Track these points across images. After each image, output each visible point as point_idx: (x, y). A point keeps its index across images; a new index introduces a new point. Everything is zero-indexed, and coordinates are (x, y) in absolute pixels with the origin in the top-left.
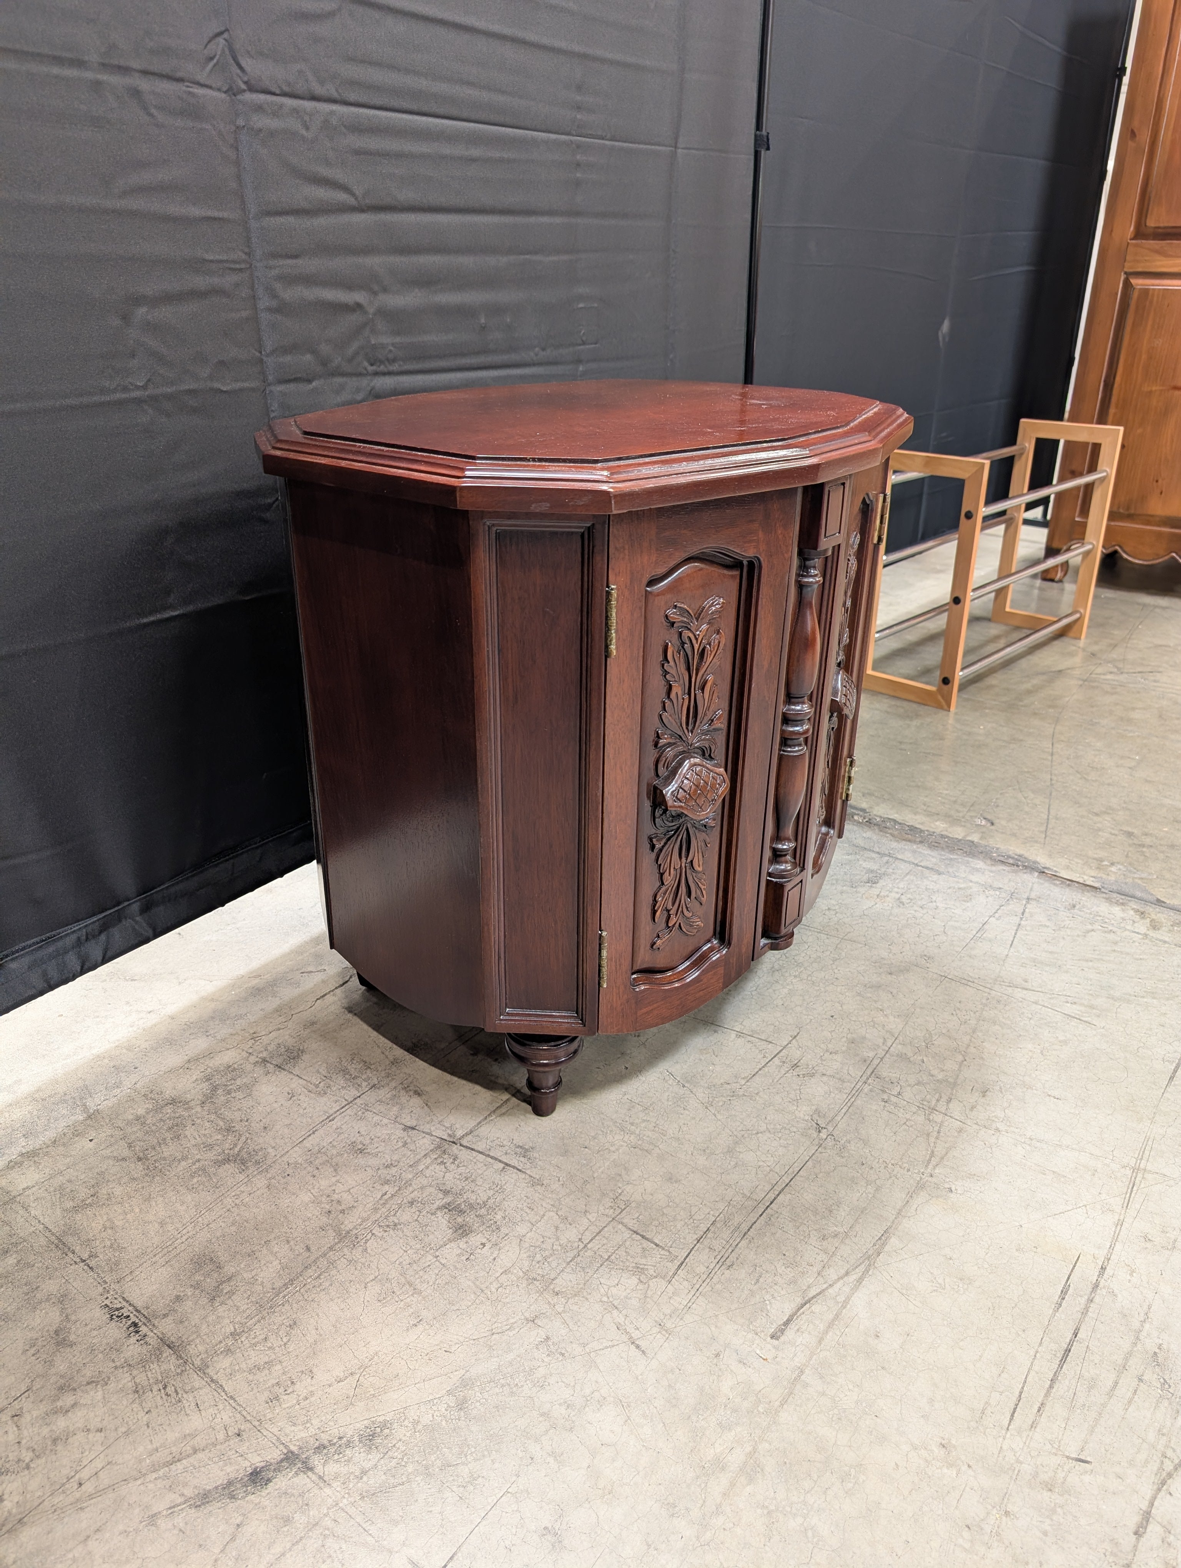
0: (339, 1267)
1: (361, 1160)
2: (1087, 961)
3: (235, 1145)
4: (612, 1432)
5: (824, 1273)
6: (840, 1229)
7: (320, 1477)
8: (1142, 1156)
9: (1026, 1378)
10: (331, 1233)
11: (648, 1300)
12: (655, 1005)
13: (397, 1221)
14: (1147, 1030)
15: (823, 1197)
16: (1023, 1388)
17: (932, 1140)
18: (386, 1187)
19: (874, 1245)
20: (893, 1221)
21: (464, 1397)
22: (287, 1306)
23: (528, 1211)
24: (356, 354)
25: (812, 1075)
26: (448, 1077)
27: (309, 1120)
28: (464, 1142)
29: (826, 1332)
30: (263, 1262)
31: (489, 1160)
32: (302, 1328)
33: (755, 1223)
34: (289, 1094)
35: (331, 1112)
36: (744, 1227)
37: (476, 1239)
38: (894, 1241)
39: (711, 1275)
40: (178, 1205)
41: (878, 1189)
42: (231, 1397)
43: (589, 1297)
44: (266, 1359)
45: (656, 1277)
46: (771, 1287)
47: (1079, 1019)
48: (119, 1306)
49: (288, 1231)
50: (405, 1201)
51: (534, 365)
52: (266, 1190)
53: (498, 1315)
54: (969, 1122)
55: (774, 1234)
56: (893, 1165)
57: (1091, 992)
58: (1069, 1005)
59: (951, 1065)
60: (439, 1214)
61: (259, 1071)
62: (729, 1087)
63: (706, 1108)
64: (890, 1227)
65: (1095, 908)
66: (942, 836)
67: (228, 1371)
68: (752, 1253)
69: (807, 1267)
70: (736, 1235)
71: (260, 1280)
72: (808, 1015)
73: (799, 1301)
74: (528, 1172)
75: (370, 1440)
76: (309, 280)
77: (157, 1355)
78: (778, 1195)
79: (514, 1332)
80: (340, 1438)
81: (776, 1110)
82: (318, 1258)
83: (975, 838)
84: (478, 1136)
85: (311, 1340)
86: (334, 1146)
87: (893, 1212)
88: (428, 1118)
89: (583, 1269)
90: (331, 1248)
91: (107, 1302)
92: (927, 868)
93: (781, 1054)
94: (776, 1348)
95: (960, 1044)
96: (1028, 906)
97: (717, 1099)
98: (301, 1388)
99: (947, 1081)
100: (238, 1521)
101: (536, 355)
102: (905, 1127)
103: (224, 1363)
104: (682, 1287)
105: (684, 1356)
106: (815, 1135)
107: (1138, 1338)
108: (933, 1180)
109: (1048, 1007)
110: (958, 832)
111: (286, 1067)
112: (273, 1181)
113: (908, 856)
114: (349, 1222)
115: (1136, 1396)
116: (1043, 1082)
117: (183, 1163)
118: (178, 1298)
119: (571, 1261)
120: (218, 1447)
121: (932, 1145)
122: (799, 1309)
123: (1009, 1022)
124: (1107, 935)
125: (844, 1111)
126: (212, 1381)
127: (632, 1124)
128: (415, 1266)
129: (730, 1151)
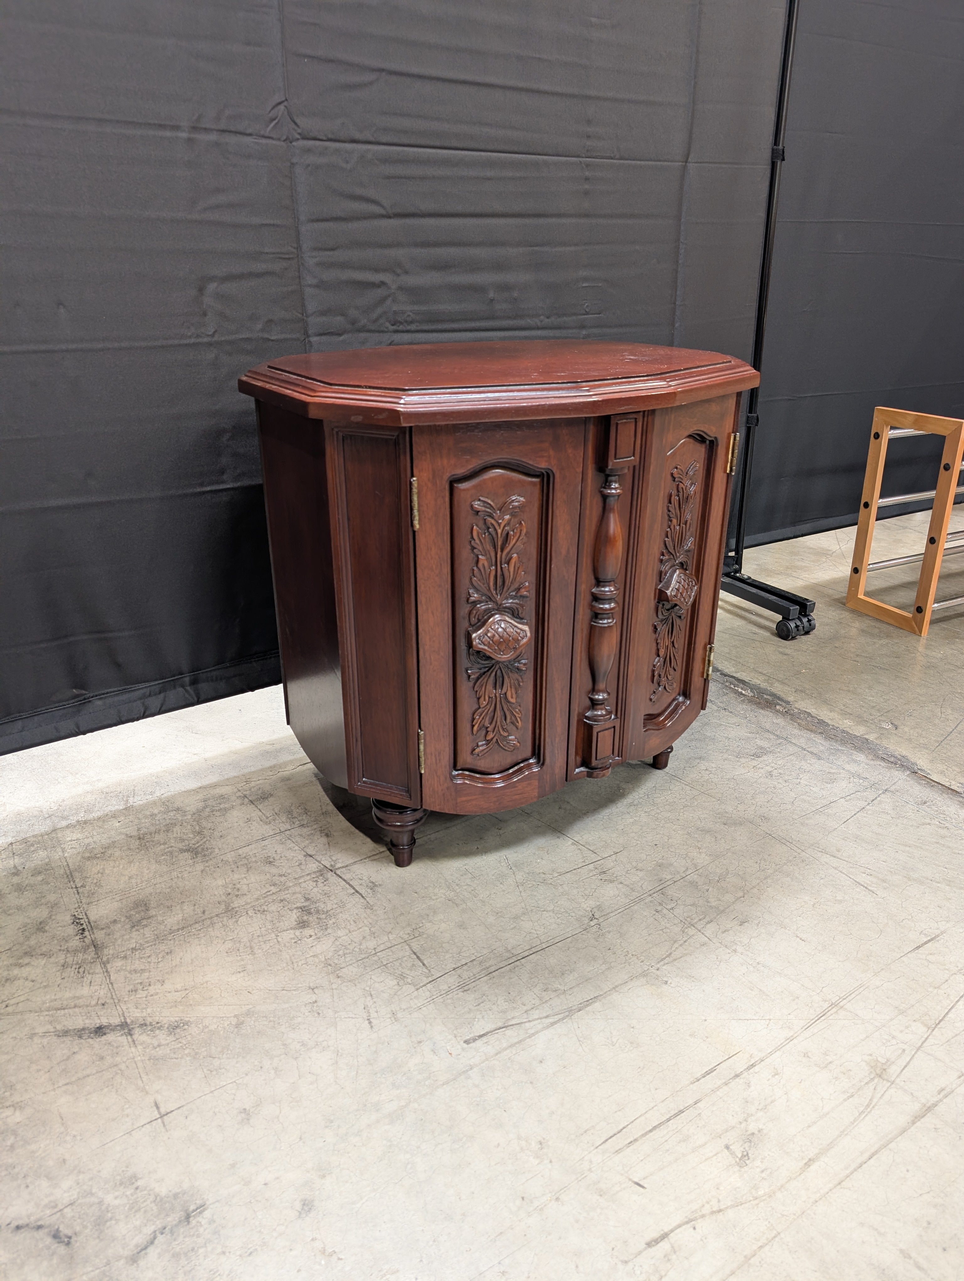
0: (215, 927)
1: (267, 868)
2: (906, 846)
3: (198, 842)
4: (321, 1067)
5: (530, 1012)
6: (562, 988)
7: (134, 1041)
8: (847, 997)
9: (635, 1120)
10: (223, 906)
11: (396, 996)
12: (474, 797)
13: (266, 909)
14: (923, 907)
15: (564, 964)
16: (628, 1125)
17: (676, 945)
18: (272, 888)
19: (581, 1004)
20: (606, 992)
21: (243, 1021)
22: (172, 942)
23: (352, 923)
24: (380, 317)
25: (611, 881)
26: (353, 829)
27: (250, 837)
28: (338, 872)
29: (506, 1049)
30: (174, 913)
31: (347, 886)
32: (173, 956)
33: (502, 968)
34: (248, 819)
35: (267, 835)
36: (493, 969)
37: (307, 932)
38: (597, 1005)
39: (448, 993)
40: (145, 869)
41: (610, 968)
42: (112, 984)
43: (357, 984)
44: (143, 968)
45: (410, 984)
46: (486, 1011)
47: (866, 888)
48: (81, 917)
49: (199, 899)
50: (279, 899)
51: (538, 328)
52: (200, 873)
53: (293, 980)
54: (715, 940)
55: (510, 978)
56: (632, 955)
57: (891, 870)
58: (864, 875)
59: (729, 898)
60: (295, 911)
61: (239, 801)
62: (543, 876)
63: (518, 886)
64: (601, 995)
65: (945, 808)
66: (843, 731)
67: (119, 968)
68: (487, 986)
69: (521, 1005)
70: (483, 972)
71: (166, 922)
72: (637, 840)
73: (500, 1024)
74: (368, 899)
75: (174, 1029)
76: (343, 266)
77: (85, 949)
78: (531, 954)
79: (297, 992)
80: (158, 1023)
81: (568, 899)
82: (206, 919)
83: (871, 737)
84: (349, 870)
85: (174, 964)
86: (256, 856)
87: (610, 986)
88: (325, 852)
89: (365, 966)
90: (217, 915)
91: (76, 914)
92: (812, 753)
93: (598, 863)
94: (463, 1049)
95: (748, 884)
96: (883, 796)
97: (529, 882)
98: (152, 989)
99: (717, 908)
100: (75, 1051)
101: (541, 321)
102: (661, 932)
103: (119, 963)
104: (424, 995)
105: (397, 1036)
106: (586, 921)
107: (746, 1120)
108: (658, 973)
109: (844, 873)
110: (859, 731)
111: (256, 803)
112: (207, 868)
113: (802, 742)
114: (237, 903)
115: (715, 1157)
116: (799, 926)
117: (162, 847)
118: (115, 921)
119: (360, 960)
120: (88, 1008)
121: (673, 949)
122: (496, 1030)
123: (801, 878)
124: (940, 830)
125: (619, 911)
126: (107, 971)
127: (457, 885)
128: (260, 939)
129: (516, 918)
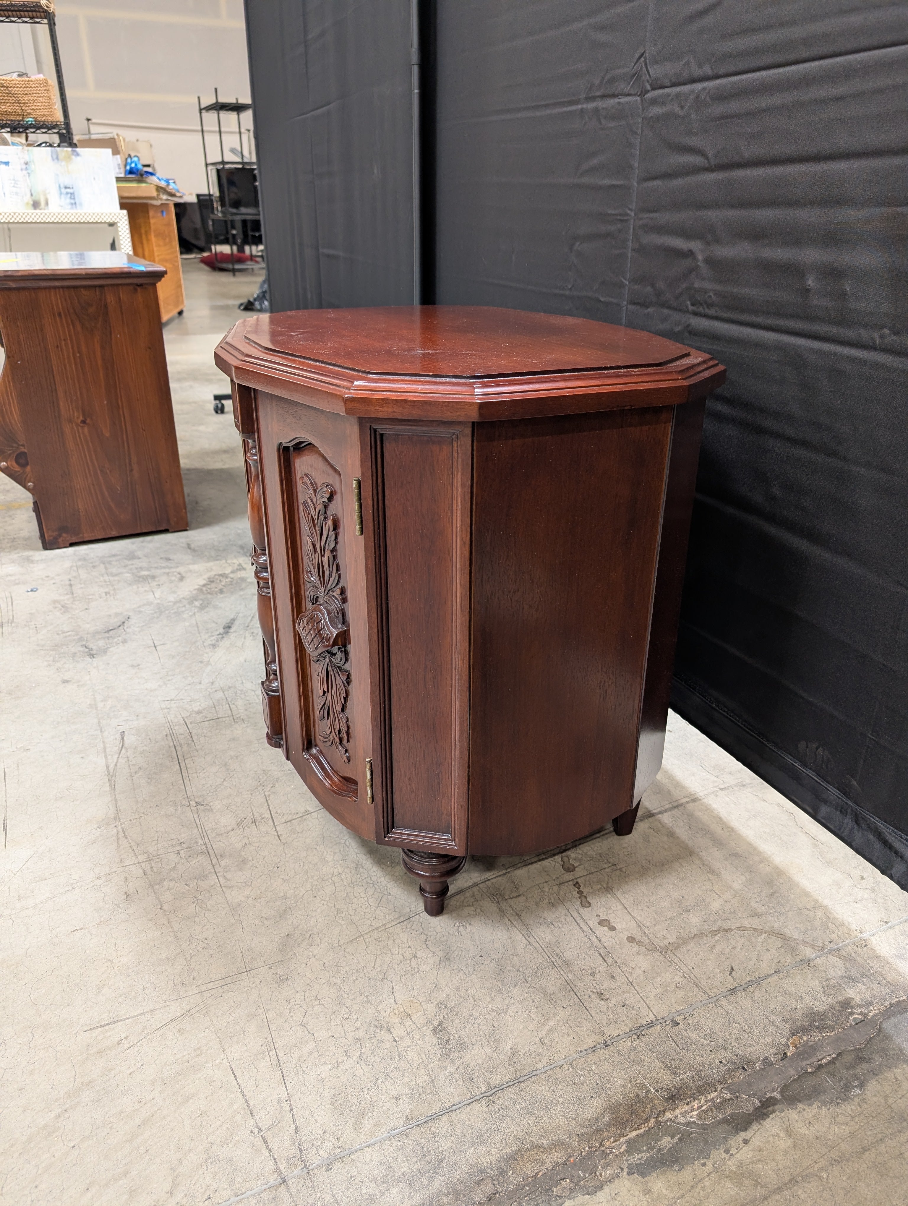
6: (137, 776)
11: (183, 709)
15: (160, 781)
17: (133, 844)
19: (114, 781)
20: (115, 795)
24: (682, 293)
25: (238, 825)
29: (104, 745)
33: (177, 752)
36: (179, 749)
38: (107, 788)
39: (170, 728)
41: (137, 802)
45: (190, 715)
46: (142, 741)
47: (103, 1026)
54: (121, 869)
55: (164, 754)
56: (142, 817)
59: (167, 897)
62: (271, 787)
63: (265, 772)
64: (114, 792)
68: (164, 744)
69: (135, 756)
70: (179, 744)
73: (126, 745)
78: (181, 767)
81: (232, 796)
87: (119, 798)
93: (270, 821)
94: (118, 729)
95: (176, 919)
99: (159, 884)
102: (155, 839)
104: (177, 719)
106: (197, 800)
108: (113, 826)
116: (93, 936)
121: (130, 841)
122: (123, 743)
123: (158, 970)
125: (198, 821)
